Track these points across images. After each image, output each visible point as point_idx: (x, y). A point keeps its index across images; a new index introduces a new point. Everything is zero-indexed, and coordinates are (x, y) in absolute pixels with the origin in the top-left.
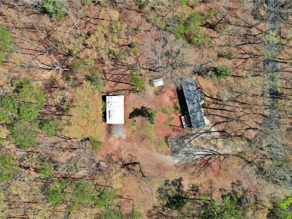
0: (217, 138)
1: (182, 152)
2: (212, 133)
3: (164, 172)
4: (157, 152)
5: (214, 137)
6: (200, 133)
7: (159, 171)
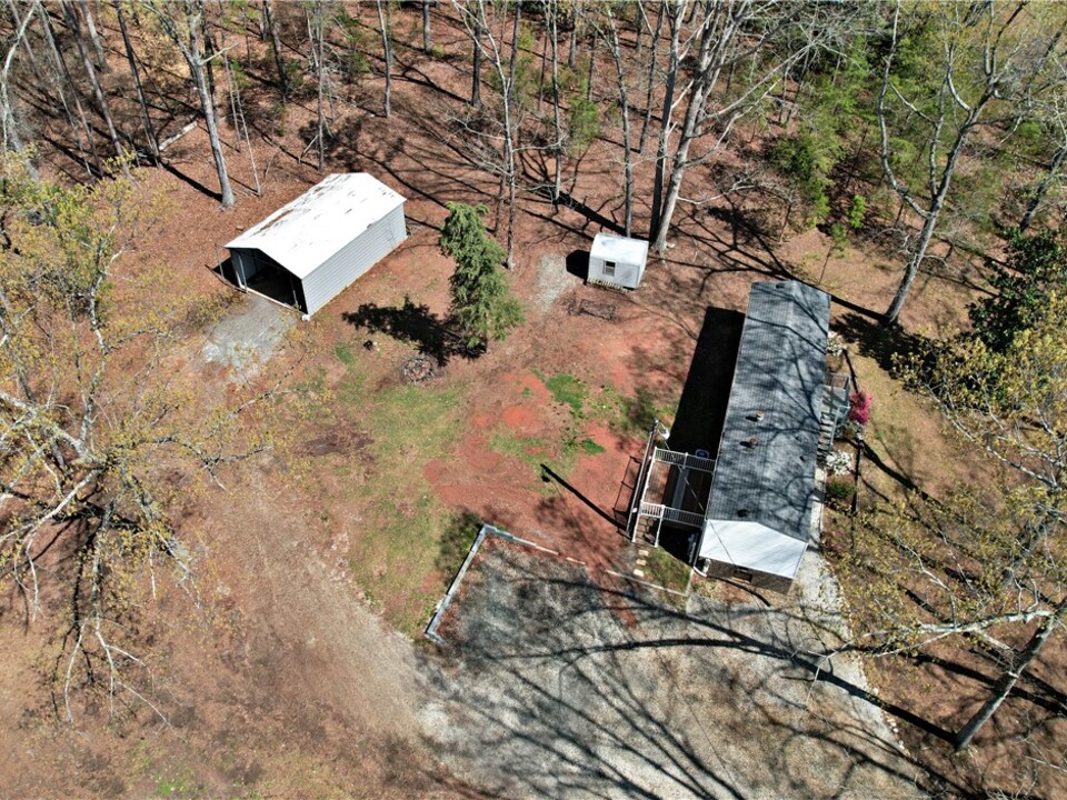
0: (865, 760)
1: (511, 678)
2: (829, 687)
3: (279, 735)
4: (352, 564)
5: (838, 727)
6: (731, 633)
7: (250, 707)
